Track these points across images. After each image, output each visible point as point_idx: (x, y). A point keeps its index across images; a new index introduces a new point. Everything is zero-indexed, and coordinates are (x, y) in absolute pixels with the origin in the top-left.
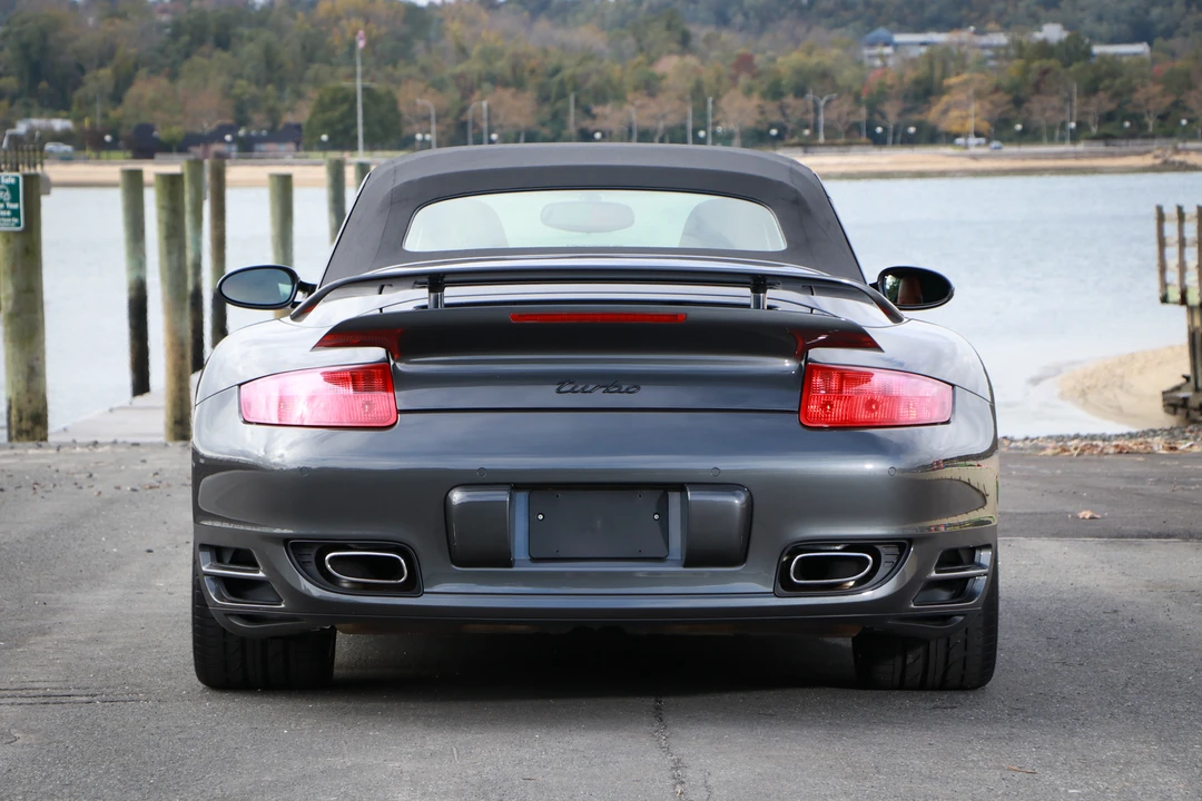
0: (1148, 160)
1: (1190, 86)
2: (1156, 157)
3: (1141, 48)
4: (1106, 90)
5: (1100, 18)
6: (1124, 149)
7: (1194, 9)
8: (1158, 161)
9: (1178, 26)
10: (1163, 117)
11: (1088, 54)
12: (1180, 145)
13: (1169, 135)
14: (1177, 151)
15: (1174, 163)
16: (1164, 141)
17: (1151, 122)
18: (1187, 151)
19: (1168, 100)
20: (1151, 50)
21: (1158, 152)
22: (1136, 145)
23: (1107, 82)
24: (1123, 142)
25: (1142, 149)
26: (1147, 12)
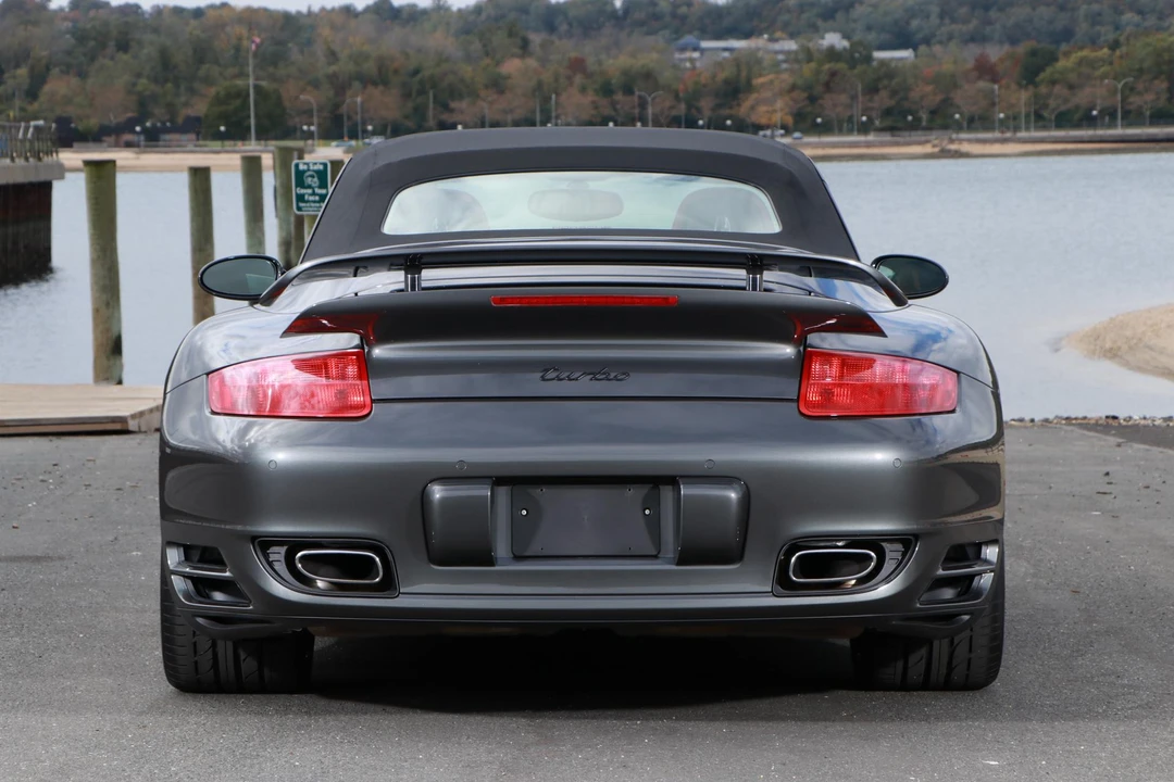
0: (928, 149)
1: (956, 86)
2: (934, 146)
3: (905, 54)
4: (885, 87)
5: (869, 28)
6: (908, 139)
7: (947, 21)
8: (936, 150)
9: (934, 35)
10: (933, 113)
11: (868, 59)
12: (954, 136)
13: (945, 127)
14: (952, 141)
15: (949, 151)
16: (940, 133)
17: (924, 116)
18: (961, 141)
19: (939, 98)
20: (916, 56)
21: (936, 142)
22: (918, 135)
23: (885, 82)
24: (907, 133)
25: (923, 138)
26: (908, 23)
